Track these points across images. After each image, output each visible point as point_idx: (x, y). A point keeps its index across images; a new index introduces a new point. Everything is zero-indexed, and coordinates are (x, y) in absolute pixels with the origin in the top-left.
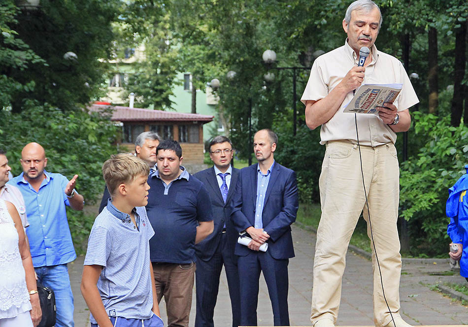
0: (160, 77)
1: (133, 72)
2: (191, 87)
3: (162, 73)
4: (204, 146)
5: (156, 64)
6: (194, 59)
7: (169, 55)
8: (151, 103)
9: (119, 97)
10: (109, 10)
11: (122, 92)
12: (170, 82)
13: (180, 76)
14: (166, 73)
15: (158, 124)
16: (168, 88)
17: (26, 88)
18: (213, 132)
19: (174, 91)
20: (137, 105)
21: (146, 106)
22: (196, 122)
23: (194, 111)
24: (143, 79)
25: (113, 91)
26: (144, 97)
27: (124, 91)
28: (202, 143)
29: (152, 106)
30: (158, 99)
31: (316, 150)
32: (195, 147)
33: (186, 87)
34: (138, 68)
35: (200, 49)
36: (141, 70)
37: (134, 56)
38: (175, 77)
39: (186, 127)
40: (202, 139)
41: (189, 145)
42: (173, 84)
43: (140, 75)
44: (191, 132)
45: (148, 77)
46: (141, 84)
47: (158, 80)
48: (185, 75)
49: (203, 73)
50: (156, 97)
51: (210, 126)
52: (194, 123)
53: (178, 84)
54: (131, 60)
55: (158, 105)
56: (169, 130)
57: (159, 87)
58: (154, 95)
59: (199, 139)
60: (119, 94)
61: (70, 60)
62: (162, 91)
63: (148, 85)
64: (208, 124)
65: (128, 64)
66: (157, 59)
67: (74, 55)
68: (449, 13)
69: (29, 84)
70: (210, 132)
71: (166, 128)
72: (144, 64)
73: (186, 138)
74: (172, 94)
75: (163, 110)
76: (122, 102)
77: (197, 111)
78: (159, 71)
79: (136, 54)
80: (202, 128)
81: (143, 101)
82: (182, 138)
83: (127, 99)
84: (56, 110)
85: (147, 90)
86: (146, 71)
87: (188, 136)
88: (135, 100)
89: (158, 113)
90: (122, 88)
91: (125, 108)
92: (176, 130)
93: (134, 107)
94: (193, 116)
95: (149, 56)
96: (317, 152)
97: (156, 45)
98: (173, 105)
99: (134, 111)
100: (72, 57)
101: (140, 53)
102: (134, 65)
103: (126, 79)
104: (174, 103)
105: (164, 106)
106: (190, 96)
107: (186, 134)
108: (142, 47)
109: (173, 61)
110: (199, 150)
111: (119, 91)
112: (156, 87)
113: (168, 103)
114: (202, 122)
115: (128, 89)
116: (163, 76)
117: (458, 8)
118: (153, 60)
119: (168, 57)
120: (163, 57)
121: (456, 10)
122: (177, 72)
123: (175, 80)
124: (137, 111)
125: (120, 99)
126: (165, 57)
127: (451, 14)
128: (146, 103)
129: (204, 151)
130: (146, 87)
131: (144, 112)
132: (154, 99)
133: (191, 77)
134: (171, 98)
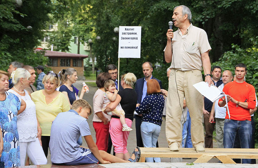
0: (64, 38)
1: (52, 35)
2: (77, 42)
3: (65, 36)
4: (84, 68)
5: (63, 32)
6: (80, 31)
7: (69, 28)
8: (60, 49)
9: (46, 46)
10: (49, 8)
11: (47, 44)
12: (69, 40)
13: (73, 38)
14: (67, 36)
15: (63, 58)
16: (68, 43)
17: (15, 41)
18: (87, 62)
19: (70, 44)
20: (54, 50)
21: (58, 50)
22: (81, 58)
23: (79, 53)
24: (57, 38)
25: (43, 43)
26: (57, 47)
27: (48, 44)
28: (83, 67)
29: (60, 51)
30: (63, 48)
31: (137, 71)
32: (80, 68)
33: (75, 43)
34: (54, 34)
35: (83, 26)
36: (56, 35)
37: (53, 28)
38: (71, 38)
39: (76, 60)
40: (83, 65)
41: (77, 68)
42: (70, 41)
43: (56, 37)
44: (78, 62)
45: (59, 38)
46: (56, 41)
47: (63, 39)
48: (75, 37)
49: (84, 37)
50: (63, 47)
51: (86, 60)
52: (80, 58)
53: (72, 41)
54: (51, 30)
55: (63, 50)
56: (68, 61)
57: (64, 42)
58: (61, 46)
59: (82, 65)
60: (46, 45)
61: (30, 29)
62: (65, 44)
63: (59, 41)
64: (85, 59)
65: (50, 32)
66: (63, 30)
67: (30, 27)
68: (203, 14)
69: (16, 40)
70: (86, 62)
71: (67, 60)
72: (57, 32)
73: (76, 65)
74: (70, 45)
75: (65, 52)
76: (48, 49)
77: (80, 53)
78: (64, 35)
79: (54, 27)
80: (83, 60)
81: (56, 48)
82: (74, 65)
83: (50, 47)
84: (29, 51)
85: (59, 43)
86: (58, 35)
87: (77, 64)
88: (54, 48)
89: (64, 54)
90: (47, 42)
91: (50, 51)
92: (72, 61)
93: (53, 51)
94: (78, 55)
95: (60, 29)
96: (137, 72)
97: (63, 24)
98: (70, 50)
99: (53, 52)
100: (31, 28)
101: (56, 27)
102: (53, 32)
103: (49, 38)
104: (70, 49)
105: (66, 51)
106: (77, 47)
107: (76, 63)
108: (57, 25)
109: (71, 31)
110: (81, 70)
111: (46, 44)
112: (63, 42)
113: (68, 49)
114: (83, 58)
115: (50, 43)
116: (66, 37)
117: (206, 12)
118: (62, 30)
119: (68, 29)
120: (66, 29)
121: (206, 13)
122: (72, 36)
123: (71, 39)
124: (55, 52)
125: (47, 47)
126: (67, 29)
127: (204, 14)
128: (58, 49)
129: (84, 71)
130: (58, 42)
131: (58, 53)
132: (61, 47)
133: (77, 39)
134: (69, 47)
